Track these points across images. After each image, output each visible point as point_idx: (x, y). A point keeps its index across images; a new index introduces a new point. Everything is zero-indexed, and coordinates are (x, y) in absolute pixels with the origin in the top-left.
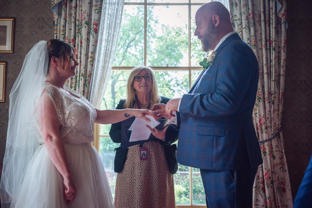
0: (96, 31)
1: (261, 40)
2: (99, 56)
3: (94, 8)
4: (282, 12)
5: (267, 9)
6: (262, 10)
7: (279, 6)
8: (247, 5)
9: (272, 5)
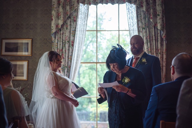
0: (73, 45)
1: (153, 49)
2: (74, 57)
3: (71, 34)
4: (164, 35)
5: (156, 34)
6: (154, 34)
7: (162, 32)
8: (146, 32)
9: (159, 32)
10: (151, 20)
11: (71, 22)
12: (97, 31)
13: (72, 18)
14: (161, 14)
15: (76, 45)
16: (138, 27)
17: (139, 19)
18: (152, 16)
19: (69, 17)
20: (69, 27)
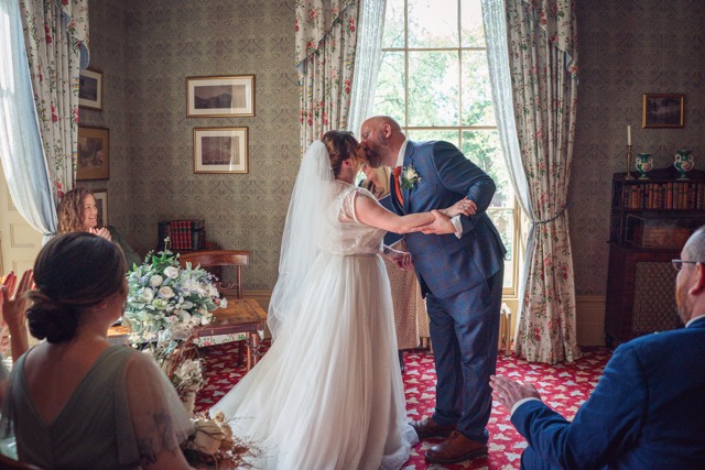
0: (348, 91)
1: (546, 100)
2: (352, 120)
3: (345, 64)
4: (573, 65)
5: (554, 61)
6: (548, 63)
7: (569, 59)
8: (529, 56)
9: (561, 56)
10: (544, 27)
11: (342, 32)
12: (406, 50)
13: (346, 23)
14: (567, 13)
15: (357, 89)
16: (510, 44)
17: (512, 22)
18: (545, 17)
19: (339, 21)
20: (338, 46)
